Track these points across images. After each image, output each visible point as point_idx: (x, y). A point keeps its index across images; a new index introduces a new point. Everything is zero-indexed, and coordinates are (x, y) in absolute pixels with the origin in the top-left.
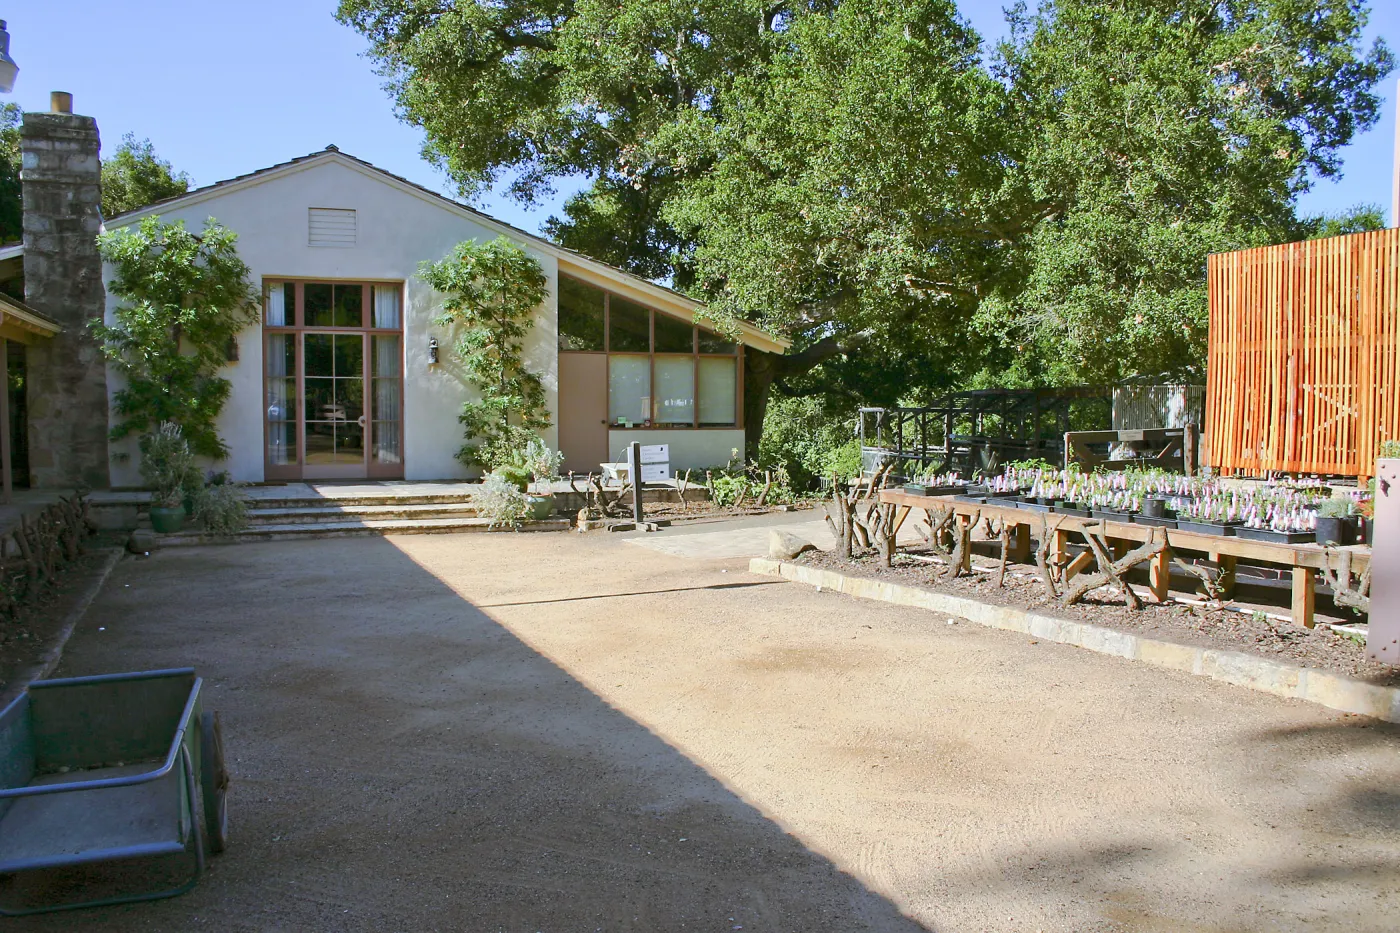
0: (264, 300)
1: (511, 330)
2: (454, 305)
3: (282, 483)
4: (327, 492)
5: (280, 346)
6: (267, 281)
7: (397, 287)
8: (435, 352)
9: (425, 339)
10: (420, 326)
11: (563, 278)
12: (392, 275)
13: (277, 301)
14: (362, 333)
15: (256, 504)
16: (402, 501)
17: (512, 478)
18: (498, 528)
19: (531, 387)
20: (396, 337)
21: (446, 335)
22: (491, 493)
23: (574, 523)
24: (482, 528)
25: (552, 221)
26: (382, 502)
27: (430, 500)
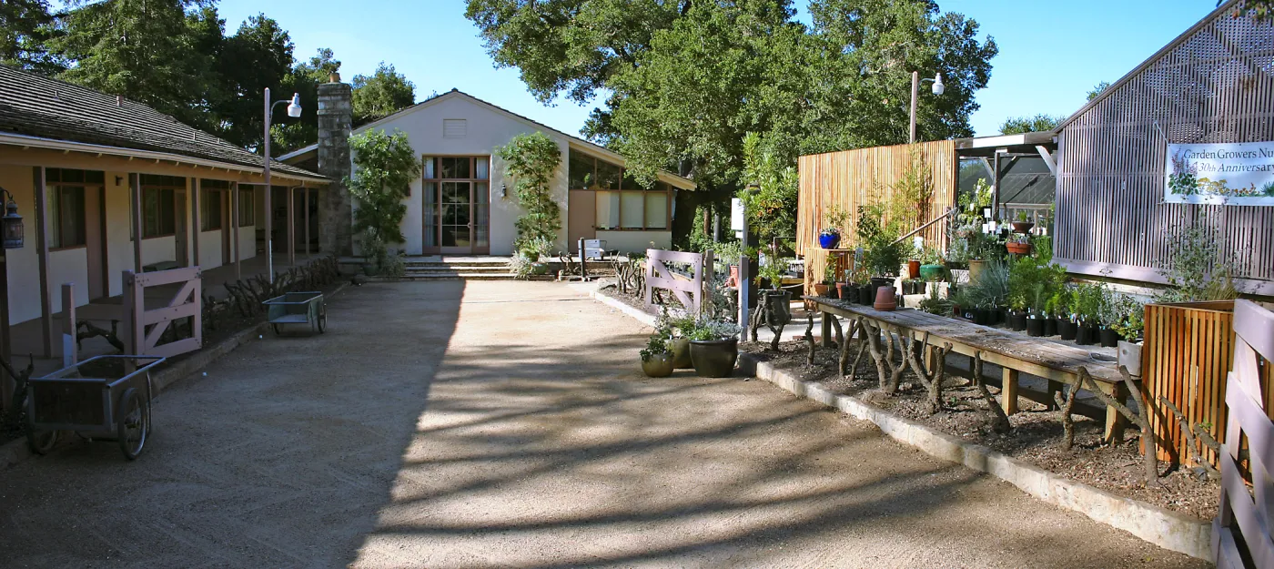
0: (423, 166)
1: (541, 179)
2: (513, 167)
3: (430, 255)
4: (447, 260)
5: (431, 189)
6: (425, 157)
7: (487, 158)
8: (505, 191)
9: (501, 183)
10: (498, 177)
11: (571, 151)
12: (484, 152)
13: (430, 166)
14: (470, 181)
15: (412, 264)
16: (479, 265)
17: (528, 254)
18: (518, 279)
19: (553, 208)
20: (486, 183)
21: (511, 182)
22: (517, 262)
23: (557, 277)
24: (511, 278)
25: (597, 110)
26: (470, 265)
27: (492, 264)
